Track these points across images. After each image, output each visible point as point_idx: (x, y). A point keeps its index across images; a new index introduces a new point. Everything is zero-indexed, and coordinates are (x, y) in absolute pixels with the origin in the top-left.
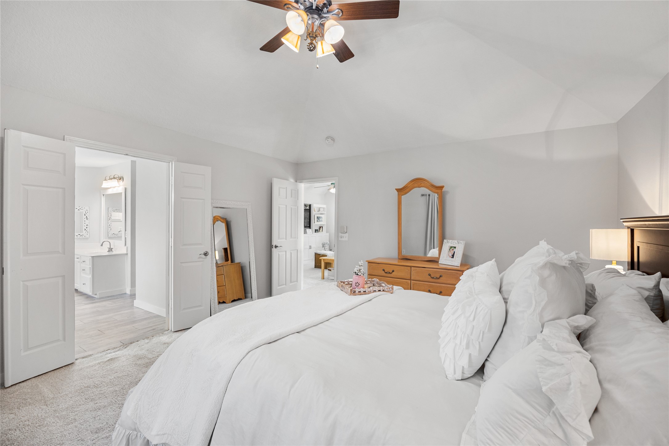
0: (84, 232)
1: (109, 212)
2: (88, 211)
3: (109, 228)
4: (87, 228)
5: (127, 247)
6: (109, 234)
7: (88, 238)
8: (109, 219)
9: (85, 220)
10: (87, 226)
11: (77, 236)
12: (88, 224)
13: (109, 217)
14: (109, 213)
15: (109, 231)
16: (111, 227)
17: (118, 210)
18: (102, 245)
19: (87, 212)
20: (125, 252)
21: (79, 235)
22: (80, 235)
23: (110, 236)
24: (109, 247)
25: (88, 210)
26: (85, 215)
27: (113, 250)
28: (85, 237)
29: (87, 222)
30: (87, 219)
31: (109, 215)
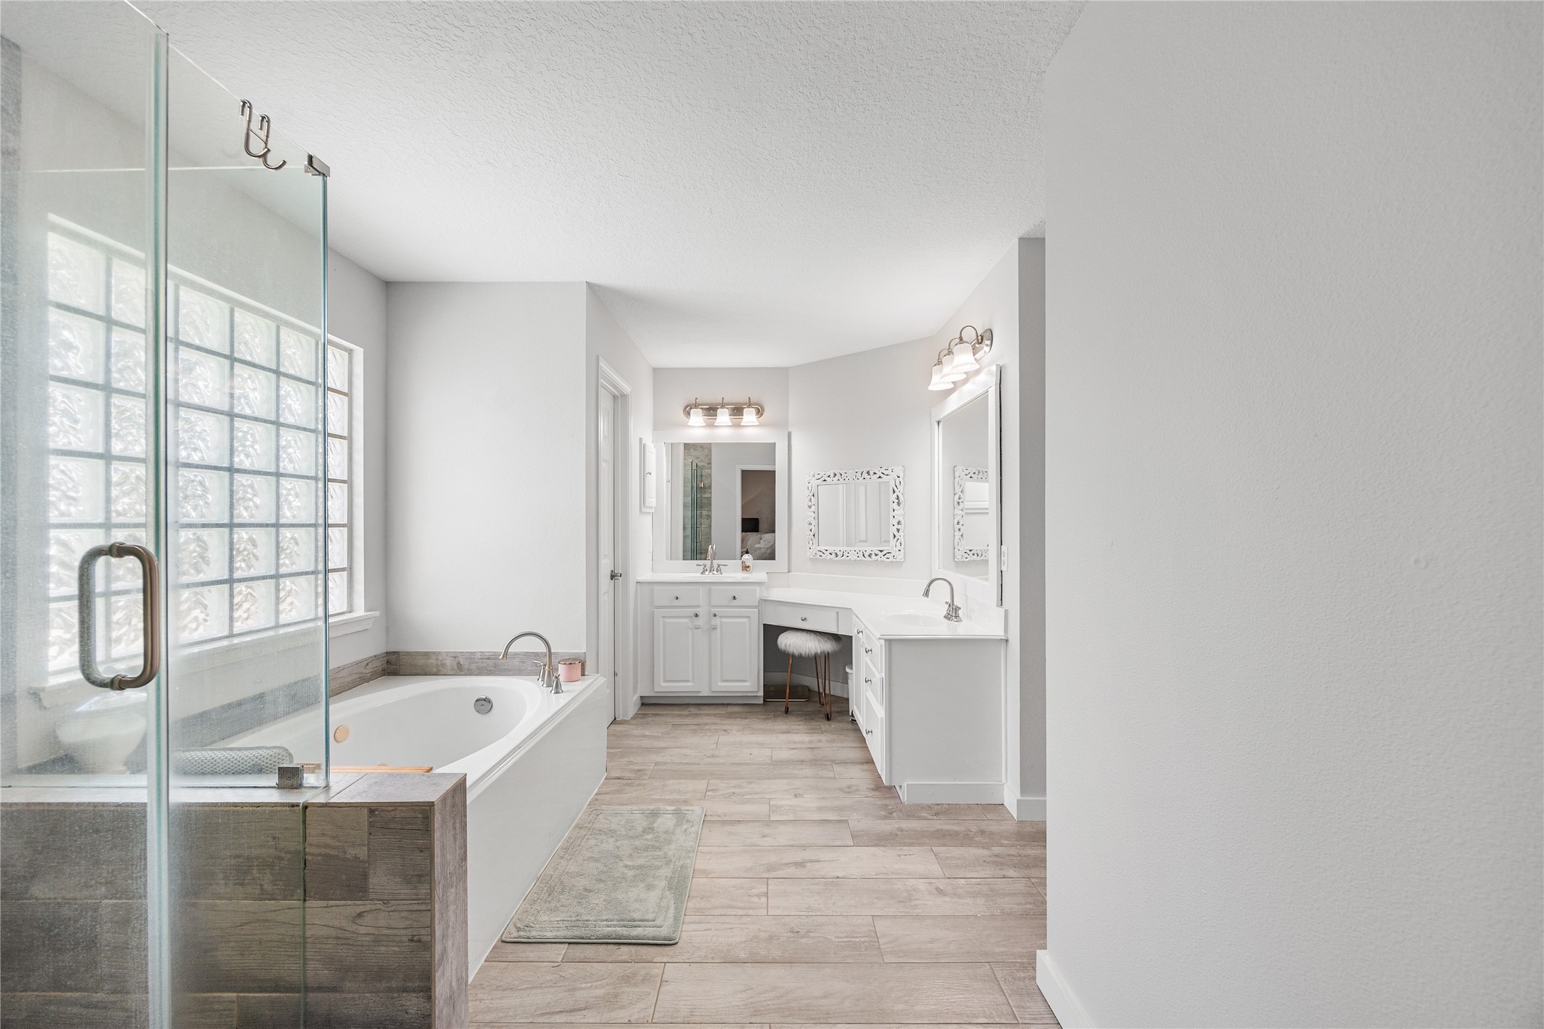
0: (893, 542)
1: (957, 479)
2: (901, 479)
3: (957, 533)
4: (898, 530)
5: (1006, 612)
6: (956, 550)
7: (899, 564)
8: (956, 504)
9: (895, 506)
10: (899, 527)
11: (876, 555)
12: (901, 519)
13: (957, 497)
14: (956, 482)
15: (956, 545)
16: (962, 528)
17: (980, 475)
18: (926, 593)
19: (898, 484)
20: (999, 632)
21: (881, 551)
22: (884, 553)
23: (958, 556)
24: (949, 601)
25: (901, 475)
26: (894, 492)
27: (960, 612)
28: (894, 560)
29: (899, 511)
30: (899, 504)
31: (958, 490)
